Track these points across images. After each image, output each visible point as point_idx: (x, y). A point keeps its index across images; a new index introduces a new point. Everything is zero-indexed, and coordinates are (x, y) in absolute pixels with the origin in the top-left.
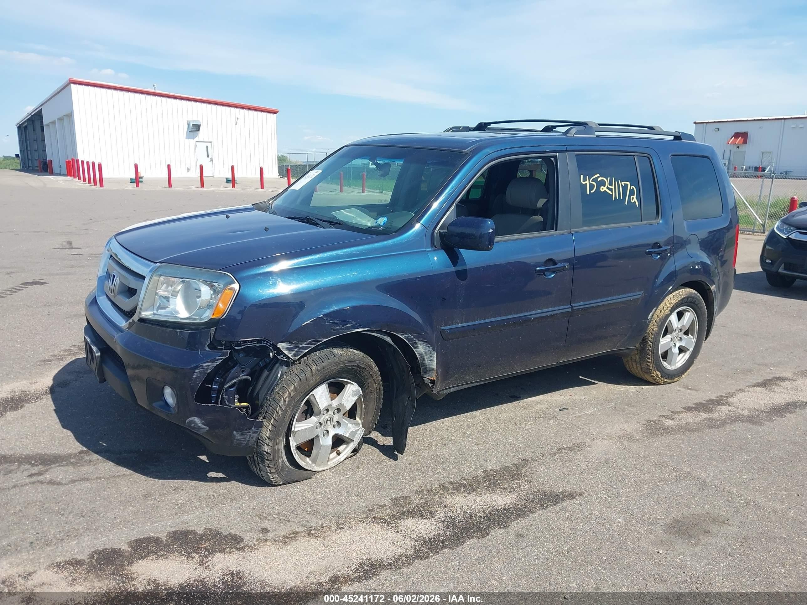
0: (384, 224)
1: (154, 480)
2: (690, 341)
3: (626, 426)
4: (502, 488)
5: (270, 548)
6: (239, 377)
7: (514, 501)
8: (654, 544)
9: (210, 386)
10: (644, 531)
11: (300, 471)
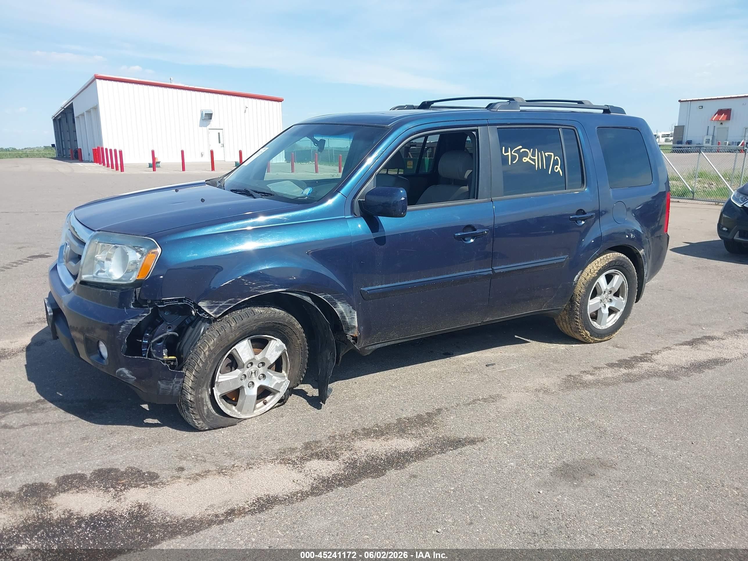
0: (309, 194)
1: (95, 425)
2: (621, 303)
3: (545, 380)
4: (409, 434)
5: (181, 484)
6: (165, 333)
7: (417, 446)
8: (538, 485)
9: (141, 341)
10: (532, 473)
11: (225, 418)
